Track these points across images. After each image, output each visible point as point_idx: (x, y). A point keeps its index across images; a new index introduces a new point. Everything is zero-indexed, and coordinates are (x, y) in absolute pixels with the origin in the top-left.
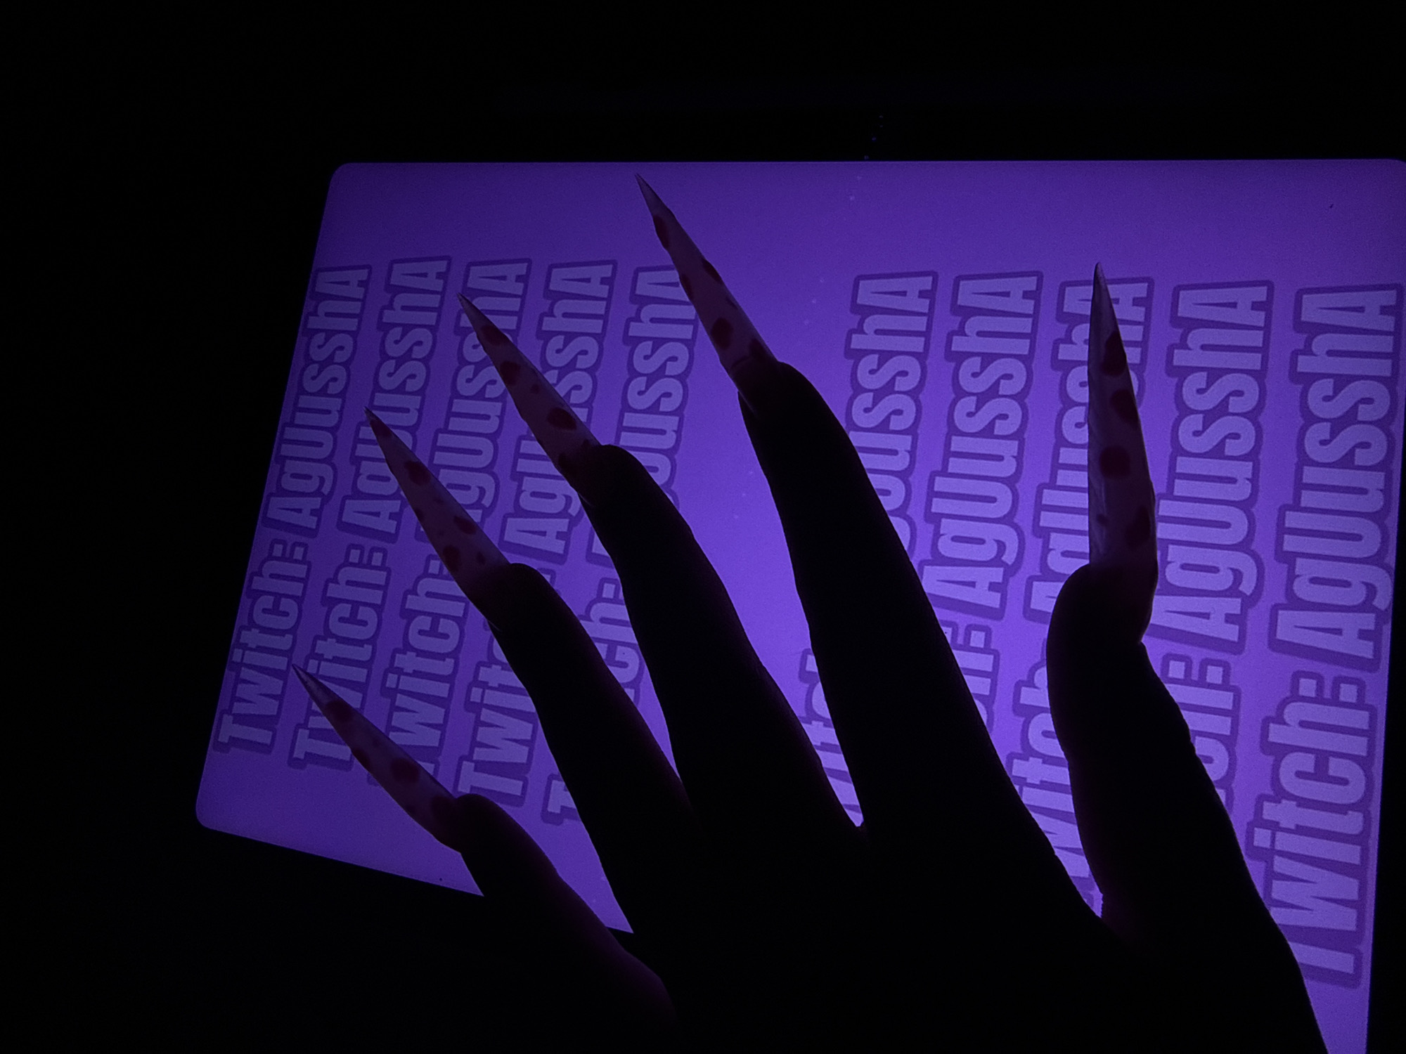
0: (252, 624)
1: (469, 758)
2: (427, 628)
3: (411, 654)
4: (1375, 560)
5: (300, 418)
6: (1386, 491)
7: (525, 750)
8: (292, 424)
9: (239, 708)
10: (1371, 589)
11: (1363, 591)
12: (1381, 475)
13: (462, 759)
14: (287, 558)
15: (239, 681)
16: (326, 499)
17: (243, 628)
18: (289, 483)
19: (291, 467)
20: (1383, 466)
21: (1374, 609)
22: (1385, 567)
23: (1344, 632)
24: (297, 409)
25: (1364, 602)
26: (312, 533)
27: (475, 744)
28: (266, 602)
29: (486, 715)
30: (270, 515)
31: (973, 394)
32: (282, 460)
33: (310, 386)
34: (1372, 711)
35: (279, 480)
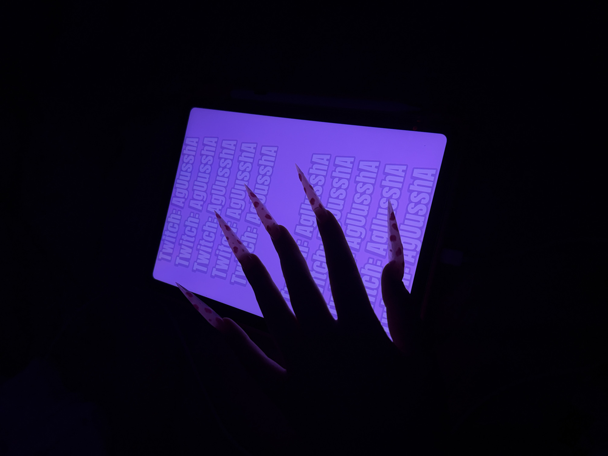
0: (167, 230)
1: (215, 267)
2: (207, 234)
3: (204, 241)
4: (418, 239)
5: (181, 177)
6: (424, 222)
7: (227, 266)
8: (179, 179)
9: (164, 250)
10: (416, 246)
11: (414, 246)
12: (424, 218)
13: (213, 267)
14: (176, 214)
15: (164, 244)
16: (186, 199)
17: (165, 230)
18: (177, 194)
19: (178, 190)
20: (424, 216)
21: (416, 251)
22: (420, 241)
23: (409, 256)
24: (180, 175)
25: (414, 249)
26: (182, 208)
27: (216, 264)
28: (171, 224)
29: (219, 257)
30: (173, 202)
31: (336, 188)
32: (176, 188)
33: (184, 169)
34: (411, 275)
35: (175, 193)
